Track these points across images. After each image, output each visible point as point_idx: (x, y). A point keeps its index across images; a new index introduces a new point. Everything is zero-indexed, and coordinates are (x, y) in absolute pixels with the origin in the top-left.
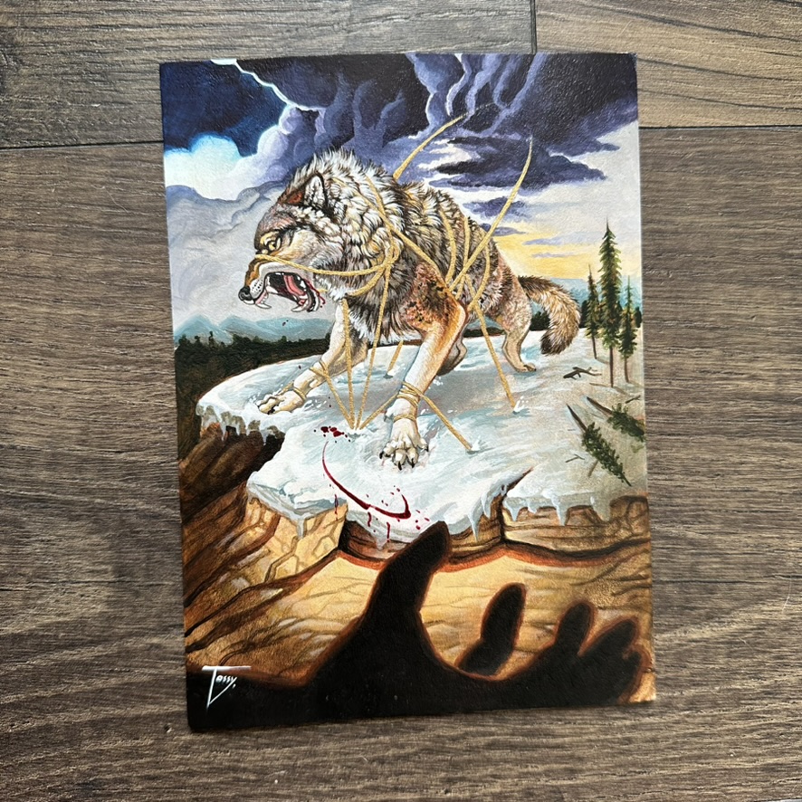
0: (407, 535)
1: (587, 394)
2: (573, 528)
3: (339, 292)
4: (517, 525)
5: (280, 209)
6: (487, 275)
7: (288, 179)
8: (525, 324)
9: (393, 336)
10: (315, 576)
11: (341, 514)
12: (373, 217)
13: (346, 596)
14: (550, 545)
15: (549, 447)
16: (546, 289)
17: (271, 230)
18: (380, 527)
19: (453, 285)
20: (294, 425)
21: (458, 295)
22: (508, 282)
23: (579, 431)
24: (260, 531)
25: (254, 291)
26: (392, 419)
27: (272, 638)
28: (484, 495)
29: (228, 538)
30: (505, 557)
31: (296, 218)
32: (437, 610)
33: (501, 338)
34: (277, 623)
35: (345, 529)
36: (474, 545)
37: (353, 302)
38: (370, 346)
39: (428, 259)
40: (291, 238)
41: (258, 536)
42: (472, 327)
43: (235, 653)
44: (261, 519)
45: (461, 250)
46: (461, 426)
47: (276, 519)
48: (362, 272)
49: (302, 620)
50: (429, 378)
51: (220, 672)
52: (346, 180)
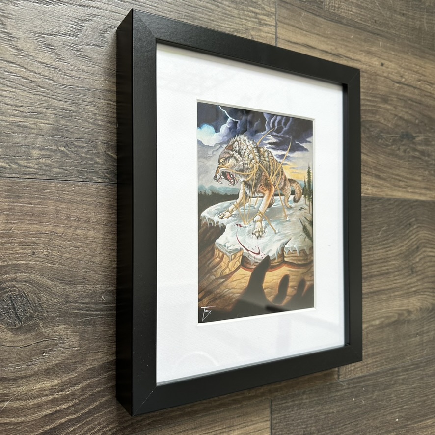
0: (259, 260)
1: (304, 216)
2: (301, 257)
3: (242, 180)
4: (287, 256)
5: (226, 151)
6: (280, 177)
7: (228, 141)
8: (289, 193)
9: (256, 195)
10: (234, 274)
11: (241, 253)
12: (251, 156)
13: (243, 281)
14: (295, 262)
15: (295, 232)
16: (294, 183)
17: (223, 157)
18: (252, 257)
19: (272, 179)
20: (229, 223)
21: (273, 183)
22: (285, 179)
23: (302, 227)
24: (218, 259)
25: (218, 177)
26: (255, 222)
27: (221, 296)
28: (279, 247)
29: (209, 262)
30: (284, 266)
31: (230, 154)
32: (267, 284)
34: (223, 291)
35: (242, 258)
36: (276, 263)
37: (246, 183)
38: (250, 198)
39: (265, 171)
40: (229, 161)
41: (218, 261)
42: (276, 193)
43: (211, 302)
44: (219, 255)
45: (274, 169)
46: (273, 224)
47: (223, 255)
48: (248, 173)
49: (231, 289)
50: (265, 209)
51: (206, 309)
52: (245, 144)
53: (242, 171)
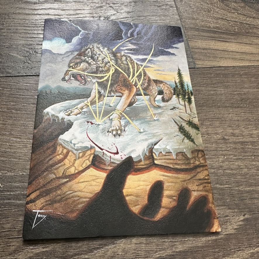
0: (118, 161)
1: (179, 115)
2: (179, 160)
4: (159, 158)
6: (142, 78)
8: (156, 93)
9: (113, 94)
10: (82, 174)
11: (93, 151)
12: (106, 60)
13: (94, 183)
14: (171, 166)
15: (168, 132)
16: (162, 83)
17: (74, 62)
18: (108, 157)
20: (77, 120)
21: (133, 83)
22: (149, 80)
23: (177, 127)
24: (61, 156)
25: (67, 78)
26: (112, 120)
27: (63, 199)
28: (146, 147)
29: (49, 158)
30: (155, 170)
31: (82, 59)
32: (130, 190)
33: (149, 97)
34: (65, 193)
35: (94, 157)
36: (143, 165)
37: (100, 84)
38: (104, 97)
39: (124, 73)
40: (80, 65)
41: (60, 158)
44: (62, 152)
45: (134, 71)
46: (136, 123)
47: (68, 153)
48: (103, 75)
49: (76, 192)
50: (124, 107)
51: (39, 213)
53: (96, 73)
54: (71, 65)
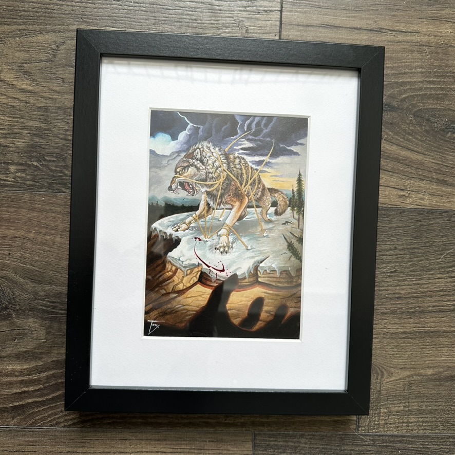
0: (223, 278)
1: (290, 231)
2: (282, 278)
3: (203, 190)
4: (262, 276)
5: (185, 159)
6: (256, 186)
7: (188, 149)
8: (269, 204)
9: (222, 206)
10: (189, 290)
11: (200, 269)
13: (200, 298)
14: (274, 284)
15: (275, 249)
16: (277, 193)
17: (181, 167)
18: (214, 274)
19: (245, 189)
20: (185, 236)
21: (246, 193)
22: (264, 189)
23: (286, 244)
24: (170, 273)
25: (173, 187)
26: (220, 236)
27: (173, 312)
28: (251, 265)
29: (159, 275)
30: (258, 288)
31: (190, 163)
32: (233, 305)
33: (261, 209)
34: (175, 306)
35: (201, 274)
36: (247, 282)
37: (208, 193)
38: (213, 209)
39: (236, 180)
40: (188, 170)
41: (170, 275)
42: (250, 204)
43: (159, 316)
44: (171, 269)
45: (248, 177)
46: (244, 240)
47: (177, 269)
48: (212, 183)
49: (184, 306)
50: (234, 222)
51: (153, 323)
52: (208, 151)
53: (205, 180)
54: (178, 170)
